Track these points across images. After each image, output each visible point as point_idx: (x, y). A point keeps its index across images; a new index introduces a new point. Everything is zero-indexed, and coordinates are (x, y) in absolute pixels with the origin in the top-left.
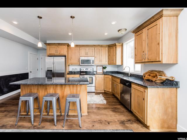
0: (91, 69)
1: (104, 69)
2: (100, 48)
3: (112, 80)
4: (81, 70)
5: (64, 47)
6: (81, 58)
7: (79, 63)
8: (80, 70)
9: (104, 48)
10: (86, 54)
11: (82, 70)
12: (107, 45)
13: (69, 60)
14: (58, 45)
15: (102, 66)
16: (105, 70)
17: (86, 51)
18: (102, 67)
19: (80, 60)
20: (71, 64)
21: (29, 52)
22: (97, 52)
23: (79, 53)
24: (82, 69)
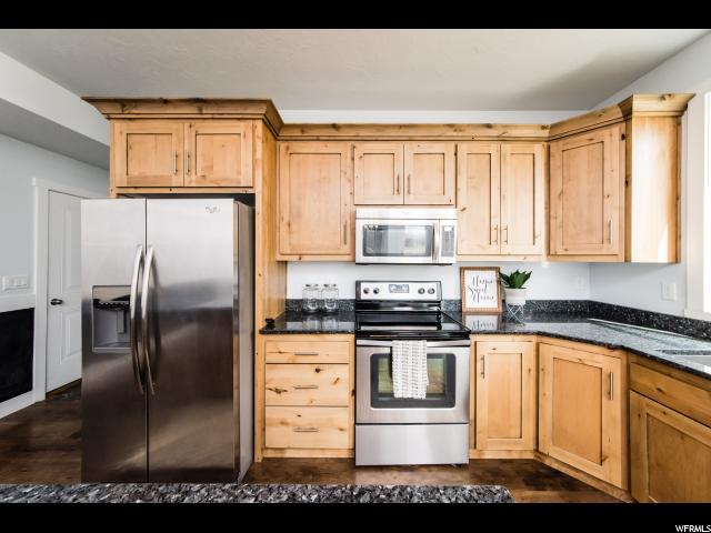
0: (426, 287)
1: (513, 286)
2: (493, 148)
3: (629, 386)
4: (364, 297)
5: (241, 127)
6: (361, 212)
7: (346, 249)
8: (358, 294)
9: (519, 147)
10: (400, 186)
11: (370, 296)
12: (543, 128)
13: (283, 228)
14: (191, 110)
15: (497, 269)
16: (518, 298)
17: (398, 170)
18: (492, 275)
19: (360, 225)
20: (296, 258)
21: (34, 179)
22: (469, 178)
23: (352, 180)
24: (371, 287)
